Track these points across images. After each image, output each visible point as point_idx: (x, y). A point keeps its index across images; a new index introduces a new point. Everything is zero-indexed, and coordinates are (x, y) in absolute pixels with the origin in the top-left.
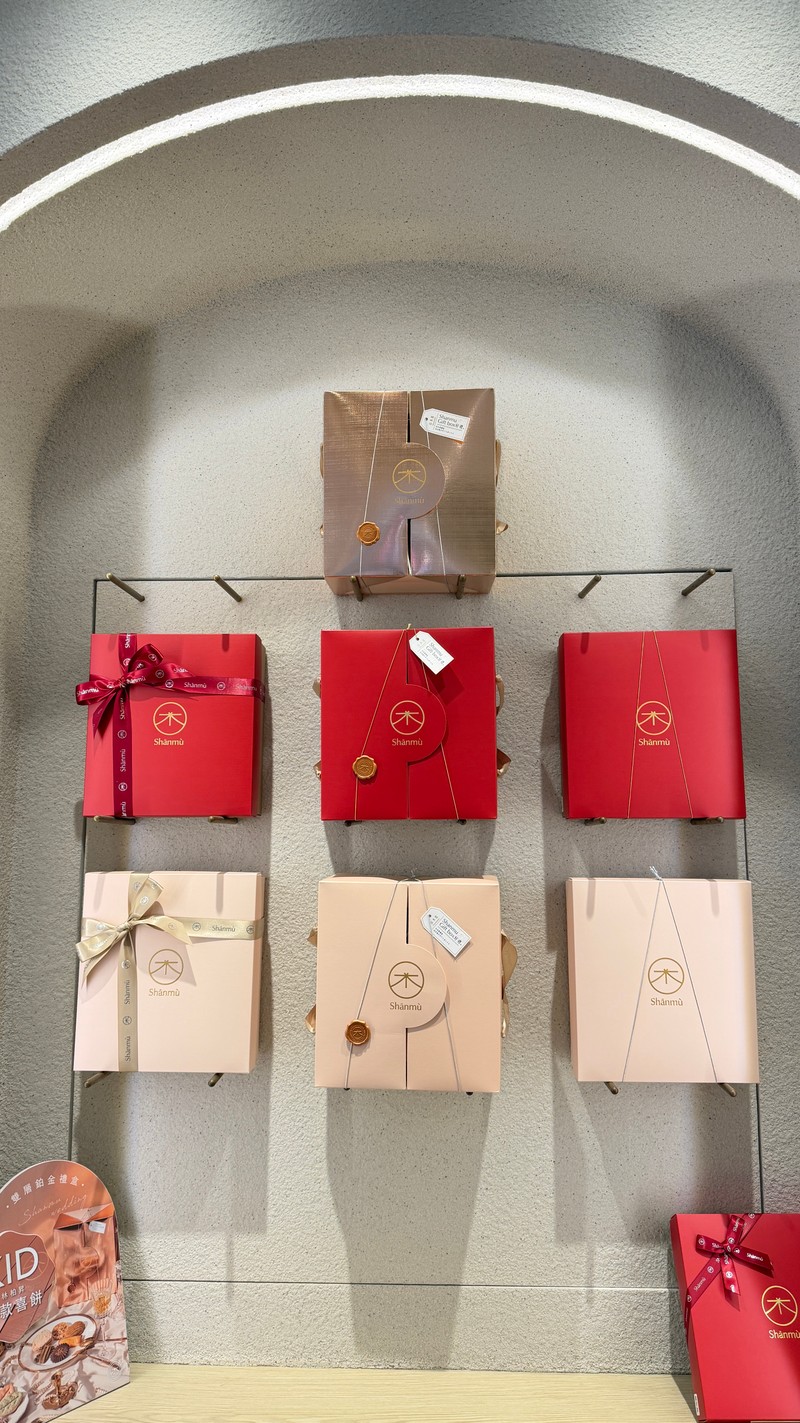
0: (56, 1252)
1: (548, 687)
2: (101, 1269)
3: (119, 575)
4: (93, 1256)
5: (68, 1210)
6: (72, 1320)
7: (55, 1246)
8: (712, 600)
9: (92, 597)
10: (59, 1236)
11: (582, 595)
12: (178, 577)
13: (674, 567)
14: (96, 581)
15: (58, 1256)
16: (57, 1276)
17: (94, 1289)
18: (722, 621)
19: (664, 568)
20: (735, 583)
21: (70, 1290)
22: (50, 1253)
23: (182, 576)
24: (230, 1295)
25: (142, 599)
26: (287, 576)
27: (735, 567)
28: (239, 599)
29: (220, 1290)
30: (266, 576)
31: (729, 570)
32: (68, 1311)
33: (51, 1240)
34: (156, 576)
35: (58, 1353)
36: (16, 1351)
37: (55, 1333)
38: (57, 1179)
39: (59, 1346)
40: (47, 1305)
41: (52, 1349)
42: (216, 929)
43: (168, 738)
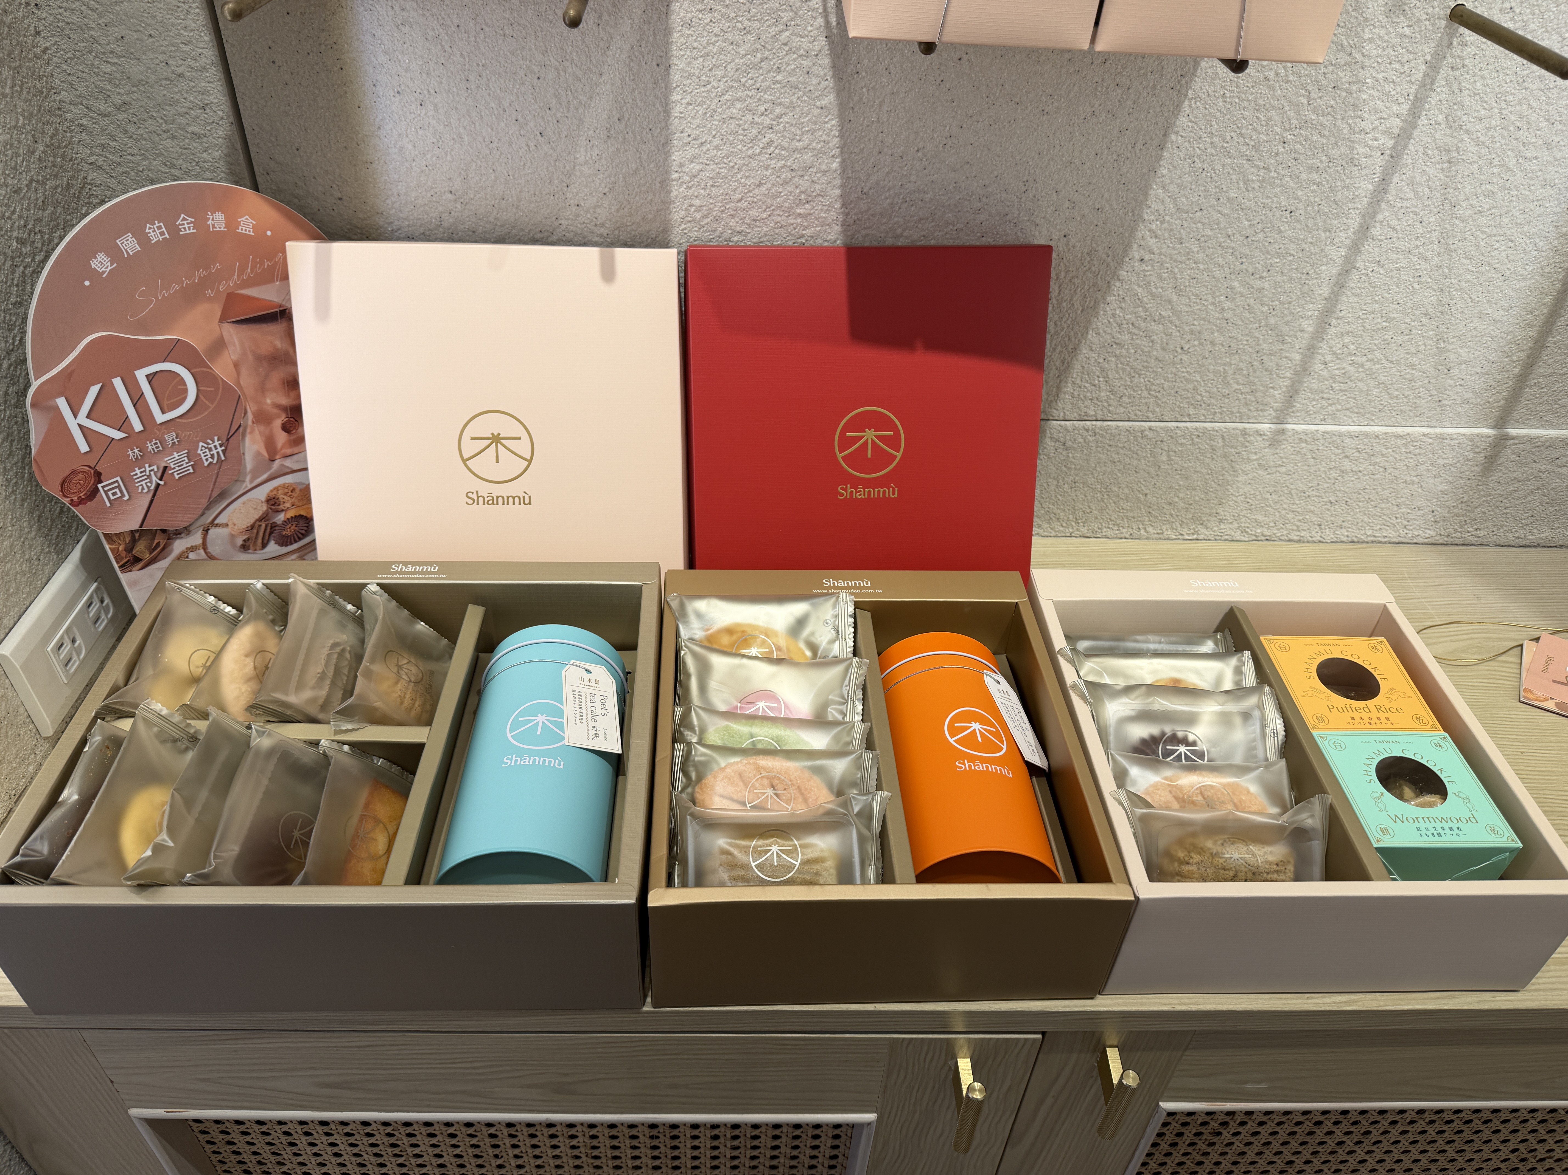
0: (236, 365)
5: (245, 284)
7: (233, 353)
10: (236, 337)
15: (244, 371)
16: (249, 407)
21: (285, 428)
22: (222, 369)
33: (219, 345)
35: (288, 532)
36: (196, 539)
37: (273, 502)
38: (200, 222)
39: (288, 521)
40: (240, 459)
41: (274, 526)
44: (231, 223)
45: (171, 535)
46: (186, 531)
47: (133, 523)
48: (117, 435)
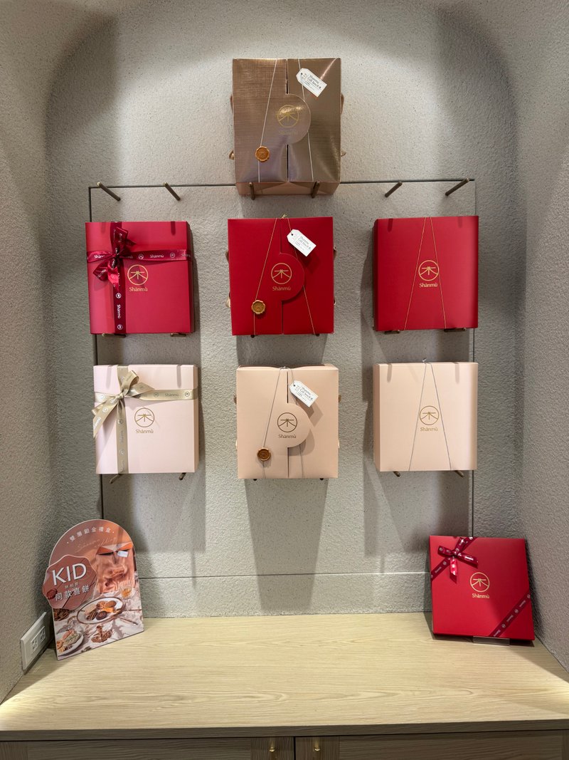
0: (98, 566)
1: (366, 253)
2: (125, 575)
3: (105, 184)
4: (120, 569)
5: (105, 545)
6: (109, 600)
7: (96, 563)
8: (463, 199)
9: (88, 198)
10: (99, 558)
11: (387, 195)
12: (140, 185)
13: (441, 178)
14: (90, 188)
15: (99, 568)
16: (99, 578)
17: (122, 585)
18: (468, 212)
19: (435, 178)
20: (476, 188)
21: (106, 585)
22: (93, 567)
23: (143, 184)
24: (195, 583)
25: (119, 199)
26: (207, 183)
27: (477, 178)
28: (178, 199)
29: (189, 581)
30: (194, 184)
31: (473, 180)
32: (106, 595)
33: (94, 560)
34: (126, 185)
35: (100, 616)
36: (75, 614)
37: (98, 606)
38: (97, 529)
39: (101, 612)
40: (92, 591)
41: (97, 613)
42: (167, 395)
43: (138, 287)
44: (105, 530)
45: (70, 612)
46: (74, 611)
47: (61, 606)
48: (64, 581)
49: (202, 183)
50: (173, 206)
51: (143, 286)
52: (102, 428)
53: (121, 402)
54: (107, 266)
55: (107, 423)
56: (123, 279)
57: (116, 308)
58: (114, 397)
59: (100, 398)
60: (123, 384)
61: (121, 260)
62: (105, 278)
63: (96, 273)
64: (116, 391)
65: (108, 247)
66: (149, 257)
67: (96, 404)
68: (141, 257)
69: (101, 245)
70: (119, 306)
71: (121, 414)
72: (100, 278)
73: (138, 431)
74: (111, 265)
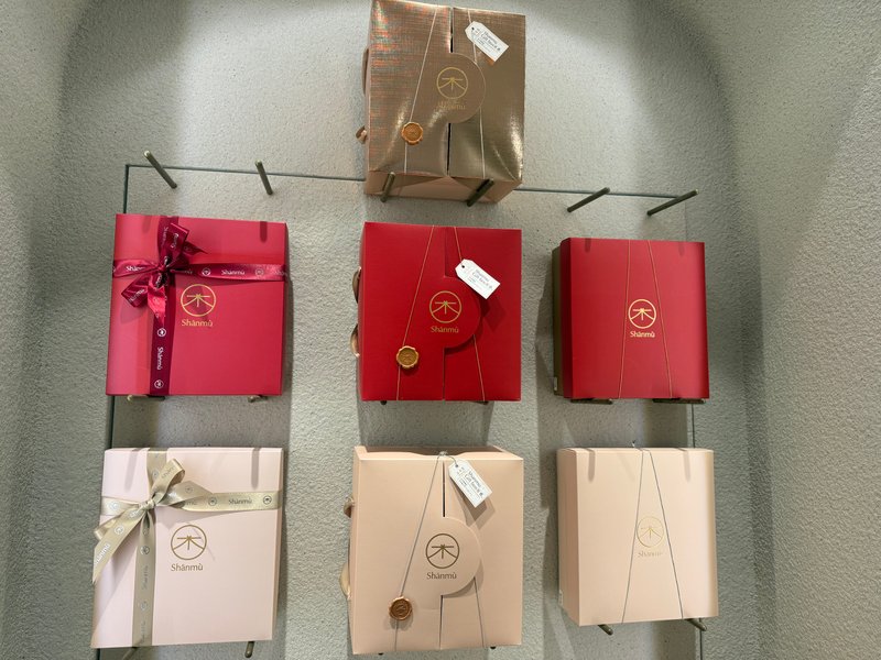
8: (670, 221)
9: (123, 181)
11: (570, 210)
12: (210, 167)
13: (641, 192)
14: (127, 167)
19: (634, 192)
23: (214, 167)
25: (174, 186)
26: (316, 174)
28: (270, 192)
34: (188, 166)
42: (232, 502)
43: (196, 319)
49: (308, 174)
50: (261, 201)
51: (205, 319)
52: (110, 563)
53: (149, 516)
54: (147, 284)
55: (120, 554)
56: (172, 306)
57: (154, 353)
58: (138, 506)
59: (110, 508)
60: (157, 482)
61: (172, 276)
62: (142, 302)
63: (126, 294)
64: (141, 494)
65: (152, 255)
66: (220, 273)
67: (103, 519)
68: (207, 273)
69: (142, 250)
70: (161, 350)
71: (147, 536)
72: (132, 303)
73: (175, 568)
74: (154, 283)
